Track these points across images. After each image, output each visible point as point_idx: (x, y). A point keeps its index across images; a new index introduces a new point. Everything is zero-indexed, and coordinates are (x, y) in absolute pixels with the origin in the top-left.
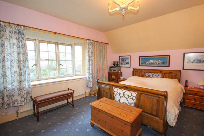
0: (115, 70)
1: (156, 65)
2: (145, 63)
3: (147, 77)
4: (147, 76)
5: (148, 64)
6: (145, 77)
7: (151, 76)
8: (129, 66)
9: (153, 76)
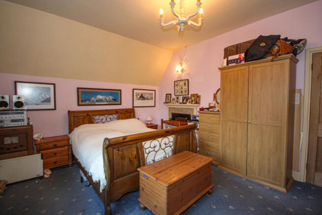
0: (23, 120)
1: (106, 103)
2: (89, 100)
3: (97, 123)
4: (97, 121)
5: (93, 101)
6: (94, 123)
7: (103, 121)
8: (53, 108)
9: (106, 119)
